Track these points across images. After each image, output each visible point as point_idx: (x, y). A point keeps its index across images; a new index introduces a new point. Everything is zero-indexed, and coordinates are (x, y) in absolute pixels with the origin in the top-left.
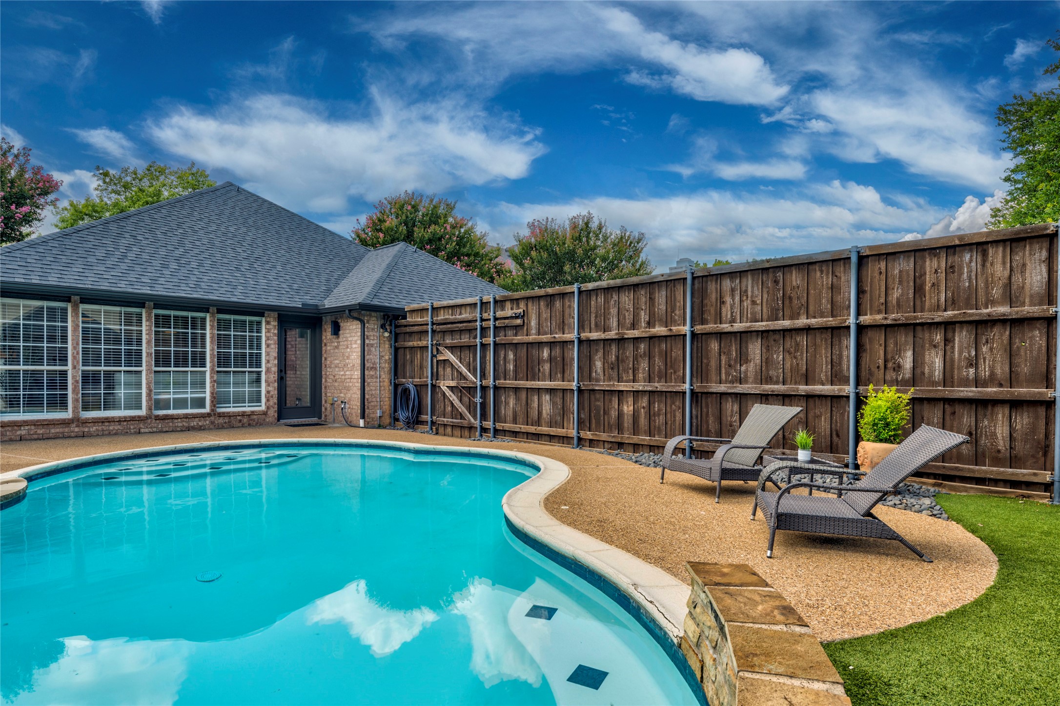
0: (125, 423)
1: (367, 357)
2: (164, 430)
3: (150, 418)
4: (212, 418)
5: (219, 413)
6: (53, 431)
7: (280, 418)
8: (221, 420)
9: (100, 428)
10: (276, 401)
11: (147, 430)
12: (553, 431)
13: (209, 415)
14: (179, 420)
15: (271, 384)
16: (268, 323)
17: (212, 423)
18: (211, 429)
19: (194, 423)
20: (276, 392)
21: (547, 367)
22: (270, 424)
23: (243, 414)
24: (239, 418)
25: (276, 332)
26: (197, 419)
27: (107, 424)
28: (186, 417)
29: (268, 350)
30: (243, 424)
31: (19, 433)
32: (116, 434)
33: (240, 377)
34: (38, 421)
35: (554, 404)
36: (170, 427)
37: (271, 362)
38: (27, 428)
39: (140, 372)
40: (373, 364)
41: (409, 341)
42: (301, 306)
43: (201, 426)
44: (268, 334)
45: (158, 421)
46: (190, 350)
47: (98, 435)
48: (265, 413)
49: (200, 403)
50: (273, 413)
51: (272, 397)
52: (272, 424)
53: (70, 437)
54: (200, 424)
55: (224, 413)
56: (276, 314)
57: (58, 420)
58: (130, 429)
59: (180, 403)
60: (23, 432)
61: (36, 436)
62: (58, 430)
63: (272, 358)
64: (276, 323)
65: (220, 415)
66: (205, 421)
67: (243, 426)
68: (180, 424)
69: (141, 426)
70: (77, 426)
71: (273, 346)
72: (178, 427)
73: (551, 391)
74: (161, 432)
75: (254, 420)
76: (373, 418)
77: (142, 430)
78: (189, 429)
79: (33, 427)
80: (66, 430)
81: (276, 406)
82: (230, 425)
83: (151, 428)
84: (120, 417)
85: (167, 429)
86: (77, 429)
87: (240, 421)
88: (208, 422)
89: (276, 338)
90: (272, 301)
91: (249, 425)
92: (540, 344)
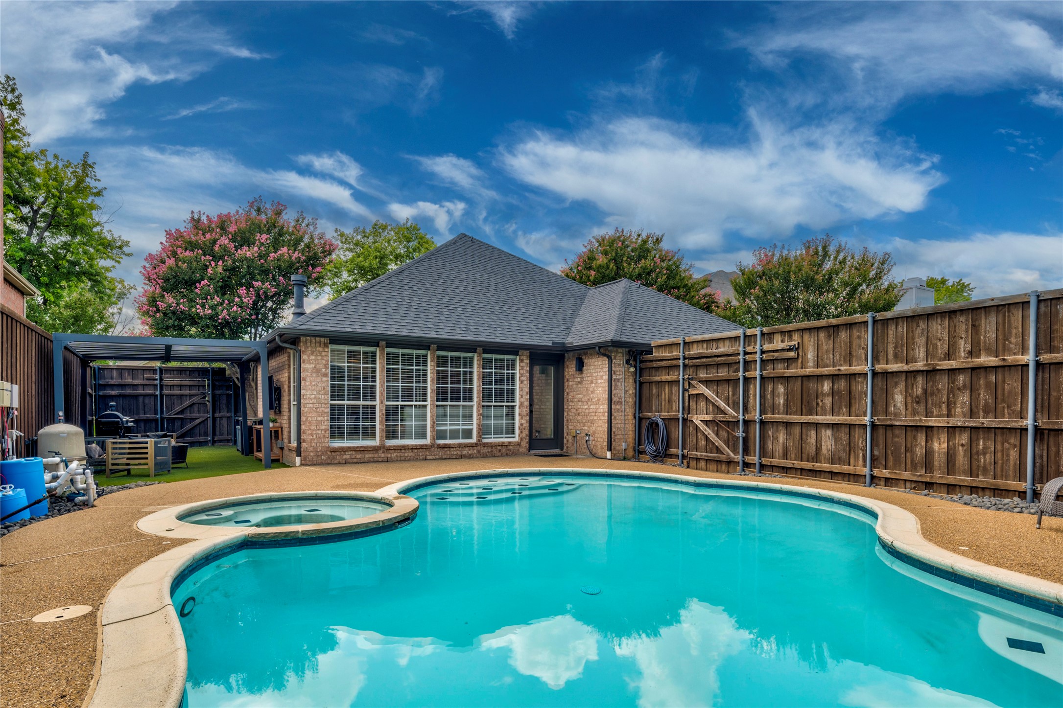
0: (416, 451)
1: (613, 392)
2: (444, 457)
3: (434, 446)
4: (479, 448)
5: (484, 443)
6: (367, 456)
7: (530, 449)
8: (485, 450)
9: (399, 454)
10: (528, 433)
11: (431, 457)
12: (837, 468)
13: (476, 445)
14: (455, 449)
15: (524, 418)
16: (521, 361)
17: (479, 452)
18: (478, 457)
19: (465, 452)
20: (528, 425)
21: (828, 401)
22: (523, 454)
23: (502, 445)
24: (499, 448)
25: (528, 369)
26: (467, 448)
27: (403, 451)
28: (460, 446)
29: (522, 385)
30: (502, 454)
31: (344, 457)
32: (410, 460)
33: (499, 411)
34: (358, 447)
35: (837, 439)
36: (447, 454)
37: (524, 397)
38: (350, 453)
39: (425, 406)
40: (619, 398)
41: (656, 376)
42: (551, 344)
43: (470, 455)
44: (522, 371)
45: (439, 450)
46: (462, 386)
47: (397, 460)
48: (519, 444)
49: (468, 434)
50: (525, 444)
51: (525, 429)
52: (524, 454)
53: (378, 462)
54: (470, 452)
55: (487, 443)
56: (527, 353)
57: (371, 447)
58: (419, 456)
59: (454, 434)
60: (347, 456)
61: (355, 460)
62: (370, 456)
63: (525, 393)
64: (528, 361)
65: (485, 445)
66: (474, 450)
67: (502, 456)
68: (455, 453)
69: (428, 454)
70: (383, 452)
71: (525, 382)
72: (453, 455)
73: (833, 426)
74: (442, 459)
75: (510, 450)
76: (619, 451)
77: (428, 457)
78: (461, 457)
79: (354, 453)
80: (376, 455)
81: (528, 437)
82: (492, 454)
83: (434, 455)
84: (412, 445)
85: (445, 457)
86: (383, 455)
87: (500, 451)
88: (475, 451)
89: (528, 374)
90: (525, 340)
91: (507, 454)
92: (820, 377)
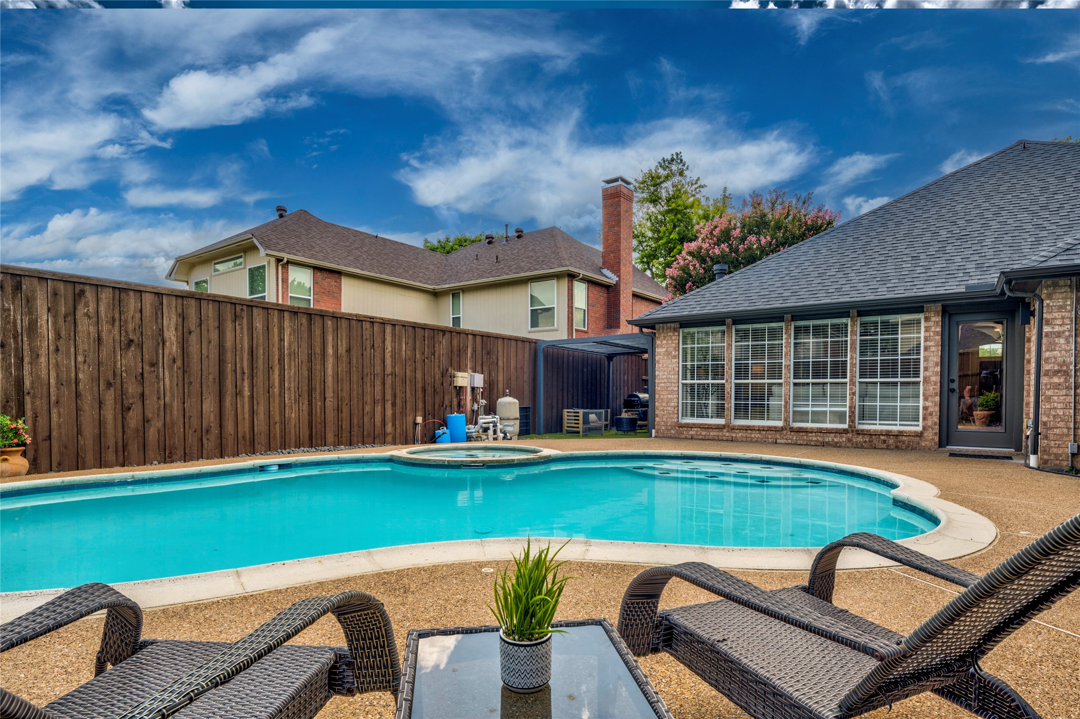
0: (764, 433)
1: (1046, 354)
2: (799, 442)
3: (786, 429)
4: (850, 435)
5: (857, 431)
6: (711, 434)
7: (941, 444)
8: (860, 439)
9: (744, 435)
10: (936, 420)
11: (782, 441)
13: (845, 431)
14: (814, 434)
15: (930, 399)
16: (927, 319)
17: (849, 440)
18: (848, 447)
19: (829, 438)
20: (937, 409)
22: (927, 450)
23: (888, 434)
24: (882, 438)
25: (939, 329)
26: (832, 435)
27: (749, 432)
28: (820, 431)
29: (927, 354)
30: (888, 446)
31: (691, 433)
32: (756, 442)
33: (890, 391)
34: (702, 424)
36: (804, 440)
37: (931, 370)
38: (696, 429)
39: (781, 384)
40: (1061, 366)
42: (964, 290)
43: (836, 443)
44: (928, 334)
45: (792, 434)
46: (829, 360)
47: (742, 441)
48: (920, 435)
49: (840, 417)
50: (932, 436)
51: (931, 414)
52: (929, 449)
53: (722, 440)
54: (835, 440)
55: (863, 430)
56: (939, 307)
57: (714, 425)
58: (768, 438)
59: (818, 417)
60: (692, 432)
61: (700, 437)
62: (714, 433)
63: (931, 364)
64: (939, 319)
65: (860, 433)
66: (842, 437)
67: (888, 448)
68: (814, 439)
69: (778, 436)
70: (728, 431)
71: (933, 349)
72: (812, 440)
74: (796, 444)
75: (903, 442)
76: (1057, 456)
77: (779, 441)
78: (823, 445)
79: (699, 429)
80: (720, 434)
81: (937, 427)
82: (871, 445)
83: (786, 439)
84: (759, 426)
85: (801, 442)
86: (727, 434)
87: (884, 442)
88: (844, 439)
89: (938, 338)
90: (930, 290)
91: (897, 447)
